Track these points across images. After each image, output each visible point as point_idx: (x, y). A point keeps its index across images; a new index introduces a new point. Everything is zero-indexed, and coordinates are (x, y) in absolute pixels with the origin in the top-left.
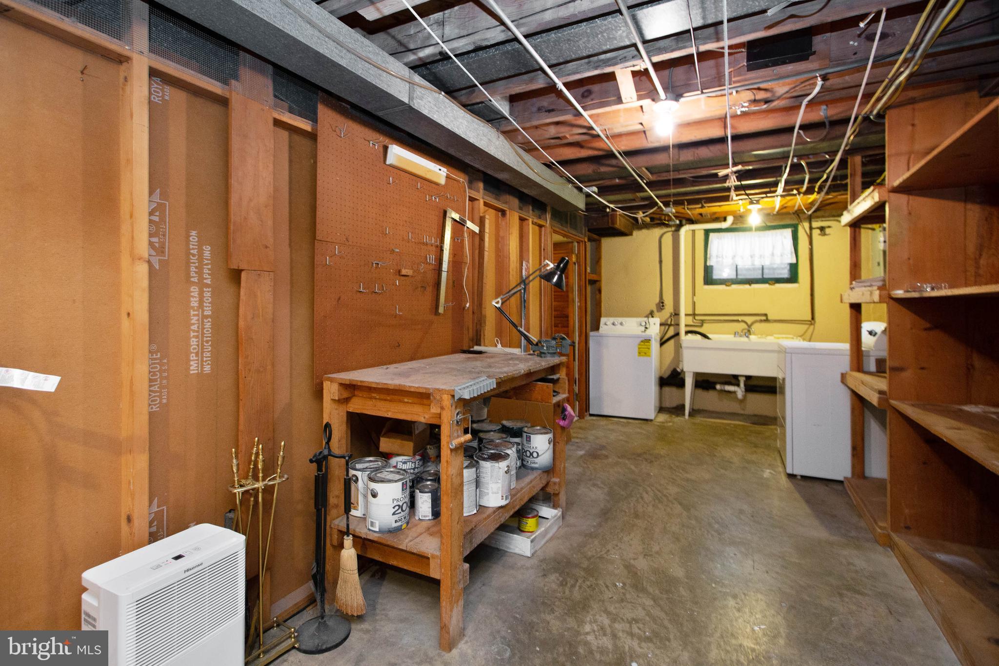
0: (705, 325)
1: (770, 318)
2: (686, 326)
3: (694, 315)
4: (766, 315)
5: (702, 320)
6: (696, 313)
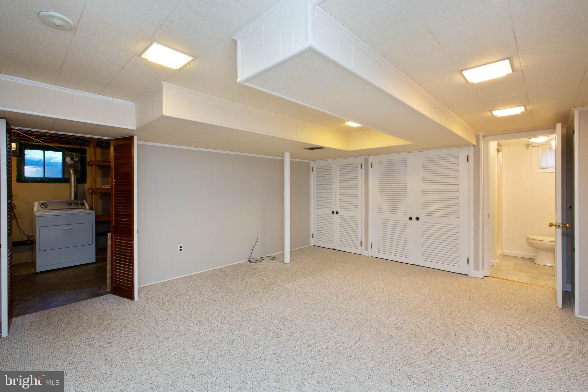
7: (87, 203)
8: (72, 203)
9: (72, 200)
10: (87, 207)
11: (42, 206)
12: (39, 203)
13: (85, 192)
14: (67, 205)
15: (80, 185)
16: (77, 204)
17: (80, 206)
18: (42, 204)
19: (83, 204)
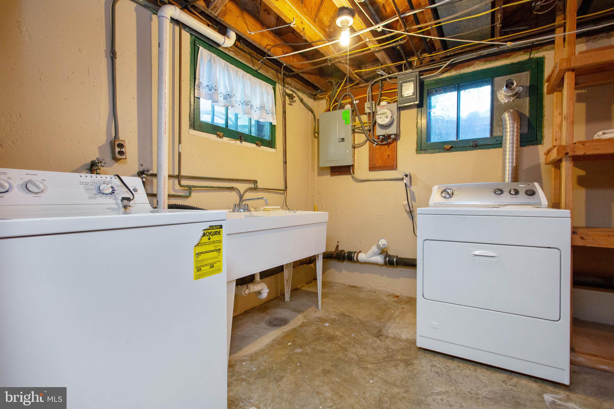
0: (193, 194)
1: (259, 185)
2: (170, 196)
3: (179, 177)
4: (255, 182)
5: (188, 186)
6: (183, 173)
7: (542, 189)
8: (504, 190)
9: (507, 181)
10: (544, 201)
11: (443, 195)
12: (439, 188)
13: (539, 165)
14: (493, 194)
15: (528, 150)
16: (517, 192)
17: (522, 198)
18: (445, 191)
19: (531, 193)
